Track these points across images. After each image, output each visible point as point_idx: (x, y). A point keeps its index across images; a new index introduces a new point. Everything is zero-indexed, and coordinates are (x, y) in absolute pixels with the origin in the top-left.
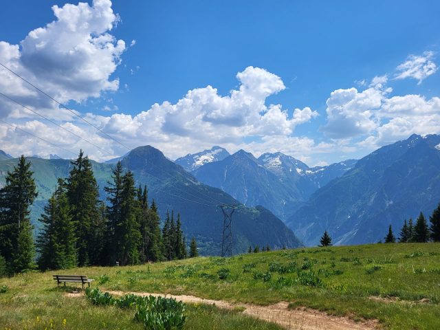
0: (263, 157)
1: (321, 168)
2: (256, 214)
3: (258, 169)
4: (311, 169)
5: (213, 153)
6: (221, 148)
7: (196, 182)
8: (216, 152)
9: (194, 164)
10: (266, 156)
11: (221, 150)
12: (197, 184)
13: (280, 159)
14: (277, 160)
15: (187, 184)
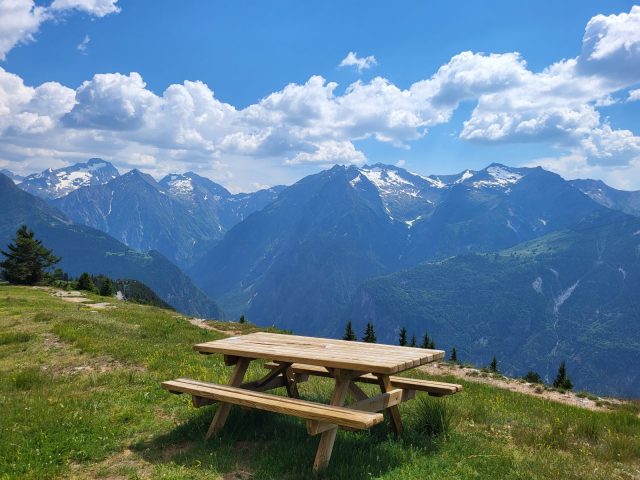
0: (168, 178)
1: (246, 195)
2: (148, 261)
3: (159, 198)
4: (233, 196)
5: (91, 168)
6: (103, 161)
7: (67, 220)
8: (95, 167)
9: (58, 185)
10: (174, 178)
11: (104, 165)
12: (68, 224)
13: (192, 183)
14: (188, 183)
15: (53, 225)
